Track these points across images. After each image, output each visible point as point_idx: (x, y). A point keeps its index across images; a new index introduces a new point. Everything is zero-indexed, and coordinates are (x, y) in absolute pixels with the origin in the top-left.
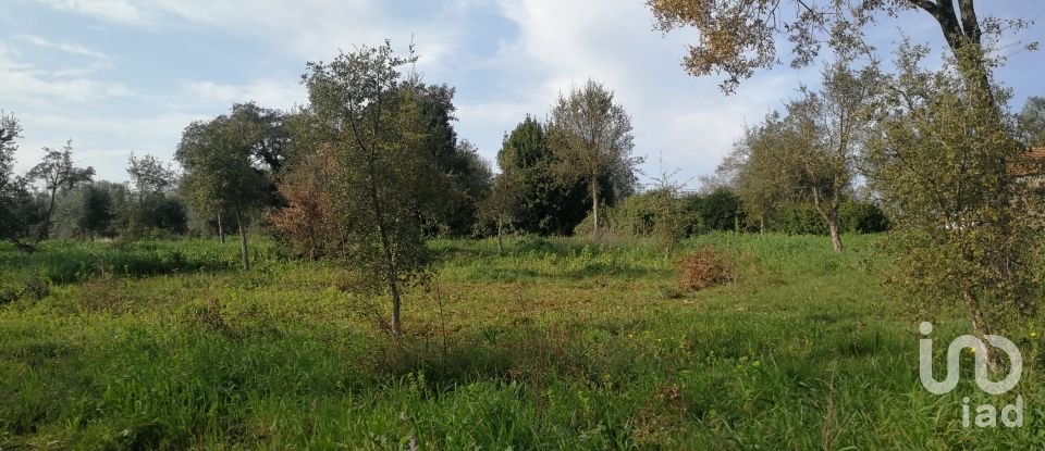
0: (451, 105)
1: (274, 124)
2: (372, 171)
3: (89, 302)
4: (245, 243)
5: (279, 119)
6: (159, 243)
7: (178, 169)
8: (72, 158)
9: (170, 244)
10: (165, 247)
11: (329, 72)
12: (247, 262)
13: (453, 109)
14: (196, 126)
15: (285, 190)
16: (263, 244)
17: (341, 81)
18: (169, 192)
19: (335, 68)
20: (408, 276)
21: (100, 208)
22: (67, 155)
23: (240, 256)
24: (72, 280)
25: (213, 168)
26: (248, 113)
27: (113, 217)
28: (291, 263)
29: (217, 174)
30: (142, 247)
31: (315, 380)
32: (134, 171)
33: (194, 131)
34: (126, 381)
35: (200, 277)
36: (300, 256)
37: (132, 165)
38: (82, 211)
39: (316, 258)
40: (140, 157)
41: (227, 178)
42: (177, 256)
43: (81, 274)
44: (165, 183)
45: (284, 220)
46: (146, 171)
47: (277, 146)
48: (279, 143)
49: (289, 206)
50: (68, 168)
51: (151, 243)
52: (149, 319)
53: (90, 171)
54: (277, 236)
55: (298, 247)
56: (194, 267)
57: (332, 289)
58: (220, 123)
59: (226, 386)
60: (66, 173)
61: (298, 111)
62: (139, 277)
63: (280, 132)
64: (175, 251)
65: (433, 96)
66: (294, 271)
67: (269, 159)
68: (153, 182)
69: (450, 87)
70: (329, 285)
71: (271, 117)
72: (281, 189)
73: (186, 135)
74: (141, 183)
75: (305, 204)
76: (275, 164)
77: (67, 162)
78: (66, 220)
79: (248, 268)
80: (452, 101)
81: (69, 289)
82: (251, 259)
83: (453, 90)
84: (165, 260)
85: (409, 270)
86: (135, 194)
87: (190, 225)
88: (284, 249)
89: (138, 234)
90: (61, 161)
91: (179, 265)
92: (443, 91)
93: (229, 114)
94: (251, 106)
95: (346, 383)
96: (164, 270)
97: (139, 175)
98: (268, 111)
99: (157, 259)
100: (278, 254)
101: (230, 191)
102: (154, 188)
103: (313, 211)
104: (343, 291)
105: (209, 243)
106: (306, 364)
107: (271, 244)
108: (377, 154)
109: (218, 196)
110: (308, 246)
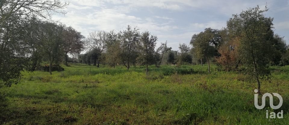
0: (272, 24)
1: (216, 33)
2: (252, 45)
3: (173, 80)
4: (209, 66)
5: (217, 32)
6: (187, 66)
7: (191, 47)
8: (167, 45)
9: (189, 66)
10: (188, 67)
11: (239, 17)
12: (210, 71)
13: (273, 25)
14: (195, 35)
15: (220, 52)
16: (214, 67)
17: (243, 19)
18: (189, 53)
19: (241, 16)
20: (263, 77)
21: (172, 57)
22: (166, 44)
23: (208, 70)
24: (168, 75)
25: (201, 46)
26: (209, 31)
27: (175, 59)
28: (222, 72)
29: (202, 48)
30: (183, 67)
31: (236, 106)
32: (180, 48)
33: (195, 36)
34: (187, 101)
35: (198, 75)
36: (224, 70)
37: (180, 46)
38: (168, 58)
39: (229, 71)
40: (182, 44)
41: (205, 48)
42: (192, 69)
43: (170, 73)
44: (188, 50)
45: (219, 60)
46: (183, 48)
47: (217, 39)
48: (217, 38)
49: (221, 56)
50: (166, 47)
51: (185, 66)
52: (188, 86)
53: (171, 48)
54: (218, 64)
55: (224, 67)
56: (196, 72)
57: (236, 80)
58: (202, 34)
59: (211, 105)
60: (166, 49)
61: (223, 29)
62: (183, 75)
63: (217, 35)
64: (191, 68)
65: (266, 21)
66: (223, 74)
67: (214, 43)
68: (185, 50)
69: (271, 18)
70: (235, 79)
71: (215, 31)
72: (219, 51)
73: (193, 38)
74: (182, 51)
75: (226, 55)
76: (216, 44)
77: (166, 46)
78: (164, 60)
79: (210, 73)
80: (272, 22)
81: (167, 77)
82: (211, 71)
83: (273, 19)
84: (188, 70)
85: (263, 75)
86: (180, 54)
87: (193, 61)
88: (220, 68)
89: (181, 63)
90: (165, 46)
91: (192, 72)
92: (269, 19)
93: (204, 31)
94: (210, 29)
95: (246, 108)
96: (189, 73)
97: (181, 49)
98: (214, 30)
99: (186, 70)
100: (218, 69)
101: (205, 52)
102: (185, 52)
103: (228, 57)
104: (239, 80)
105: (199, 66)
106: (233, 101)
107: (216, 67)
108: (253, 40)
109: (202, 54)
110: (226, 67)
